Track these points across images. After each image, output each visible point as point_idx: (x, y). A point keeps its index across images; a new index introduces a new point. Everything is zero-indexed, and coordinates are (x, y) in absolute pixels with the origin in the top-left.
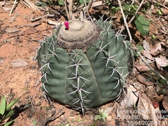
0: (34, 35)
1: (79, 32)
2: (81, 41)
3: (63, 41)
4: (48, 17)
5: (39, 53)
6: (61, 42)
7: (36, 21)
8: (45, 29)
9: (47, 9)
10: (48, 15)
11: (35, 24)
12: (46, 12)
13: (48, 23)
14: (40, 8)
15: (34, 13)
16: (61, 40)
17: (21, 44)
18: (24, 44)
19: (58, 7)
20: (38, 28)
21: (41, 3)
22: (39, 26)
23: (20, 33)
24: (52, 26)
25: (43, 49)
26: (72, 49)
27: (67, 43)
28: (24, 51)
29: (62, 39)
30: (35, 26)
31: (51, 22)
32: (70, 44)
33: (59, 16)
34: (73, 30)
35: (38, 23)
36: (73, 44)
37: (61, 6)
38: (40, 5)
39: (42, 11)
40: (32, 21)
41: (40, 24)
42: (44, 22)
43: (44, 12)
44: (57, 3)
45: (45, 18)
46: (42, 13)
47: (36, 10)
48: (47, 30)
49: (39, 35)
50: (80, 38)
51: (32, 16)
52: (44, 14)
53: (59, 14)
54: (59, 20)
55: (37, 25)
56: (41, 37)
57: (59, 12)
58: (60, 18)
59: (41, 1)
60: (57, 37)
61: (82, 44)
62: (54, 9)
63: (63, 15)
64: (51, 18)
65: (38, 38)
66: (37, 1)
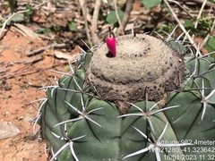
0: (33, 77)
3: (103, 84)
4: (56, 48)
5: (44, 112)
6: (98, 86)
7: (35, 54)
8: (51, 66)
9: (53, 36)
10: (55, 44)
11: (34, 58)
12: (51, 42)
13: (55, 57)
14: (42, 36)
15: (31, 43)
16: (97, 81)
17: (8, 93)
18: (13, 93)
19: (69, 34)
20: (38, 65)
21: (42, 29)
22: (41, 63)
23: (7, 75)
24: (62, 61)
25: (52, 103)
26: (131, 100)
27: (115, 86)
28: (14, 105)
29: (103, 78)
30: (34, 62)
31: (59, 54)
32: (123, 90)
33: (71, 45)
36: (131, 90)
37: (74, 32)
38: (42, 33)
39: (44, 39)
40: (30, 56)
41: (42, 59)
42: (48, 56)
43: (47, 42)
44: (67, 29)
45: (50, 49)
46: (45, 43)
47: (36, 39)
48: (53, 67)
49: (41, 77)
50: (149, 73)
51: (30, 47)
52: (48, 44)
53: (72, 42)
54: (73, 51)
55: (38, 61)
56: (44, 79)
57: (72, 40)
58: (73, 48)
59: (43, 27)
60: (87, 75)
61: (155, 87)
62: (63, 37)
63: (78, 44)
64: (60, 48)
65: (40, 81)
66: (37, 28)
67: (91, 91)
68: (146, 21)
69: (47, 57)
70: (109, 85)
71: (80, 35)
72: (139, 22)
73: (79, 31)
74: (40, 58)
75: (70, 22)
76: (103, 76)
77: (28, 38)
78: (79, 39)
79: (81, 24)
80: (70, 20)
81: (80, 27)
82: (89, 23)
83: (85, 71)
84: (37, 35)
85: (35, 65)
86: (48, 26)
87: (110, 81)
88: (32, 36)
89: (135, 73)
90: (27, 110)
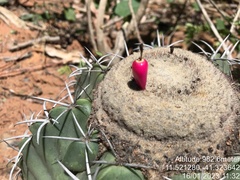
0: (16, 80)
1: (194, 101)
2: (204, 136)
4: (47, 43)
6: (113, 137)
7: (21, 49)
8: (40, 66)
9: (44, 26)
10: (46, 37)
11: (19, 55)
12: (41, 33)
13: (46, 54)
14: (31, 24)
15: (16, 33)
16: (112, 127)
19: (65, 24)
20: (24, 65)
21: (31, 16)
22: (28, 61)
24: (55, 61)
27: (142, 142)
30: (19, 60)
31: (52, 52)
33: (67, 39)
34: (162, 92)
35: (24, 53)
36: (171, 152)
37: (71, 22)
38: (30, 20)
39: (33, 29)
40: (13, 51)
41: (29, 57)
42: (38, 52)
43: (37, 32)
44: (63, 17)
45: (40, 43)
46: (34, 34)
47: (22, 28)
48: (43, 68)
49: (26, 81)
50: (202, 126)
51: (13, 39)
52: (38, 36)
53: (68, 35)
54: (69, 47)
55: (23, 59)
56: (30, 85)
57: (68, 32)
58: (70, 43)
59: (31, 12)
60: (95, 110)
61: (210, 150)
62: (57, 27)
63: (76, 38)
64: (53, 43)
65: (24, 88)
66: (24, 13)
67: (100, 141)
68: (161, 13)
69: (35, 55)
70: (134, 139)
71: (79, 26)
72: (153, 14)
73: (78, 21)
74: (26, 55)
75: (66, 9)
76: (123, 121)
77: (11, 26)
78: (78, 31)
79: (81, 12)
80: (67, 5)
81: (79, 16)
82: (93, 15)
83: (91, 101)
84: (23, 23)
85: (20, 64)
86: (39, 11)
87: (134, 132)
88: (16, 24)
89: (180, 124)
90: (6, 129)
